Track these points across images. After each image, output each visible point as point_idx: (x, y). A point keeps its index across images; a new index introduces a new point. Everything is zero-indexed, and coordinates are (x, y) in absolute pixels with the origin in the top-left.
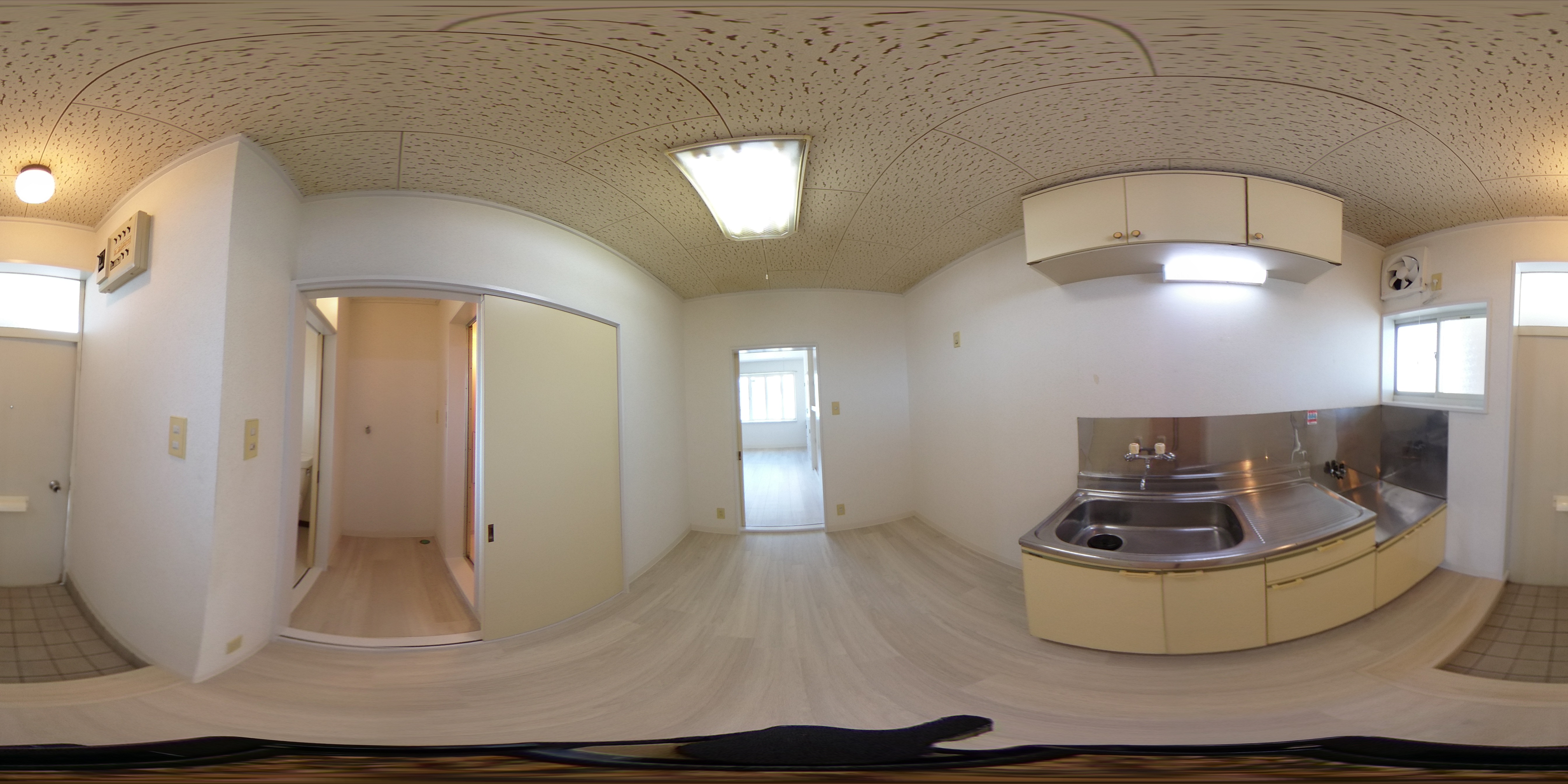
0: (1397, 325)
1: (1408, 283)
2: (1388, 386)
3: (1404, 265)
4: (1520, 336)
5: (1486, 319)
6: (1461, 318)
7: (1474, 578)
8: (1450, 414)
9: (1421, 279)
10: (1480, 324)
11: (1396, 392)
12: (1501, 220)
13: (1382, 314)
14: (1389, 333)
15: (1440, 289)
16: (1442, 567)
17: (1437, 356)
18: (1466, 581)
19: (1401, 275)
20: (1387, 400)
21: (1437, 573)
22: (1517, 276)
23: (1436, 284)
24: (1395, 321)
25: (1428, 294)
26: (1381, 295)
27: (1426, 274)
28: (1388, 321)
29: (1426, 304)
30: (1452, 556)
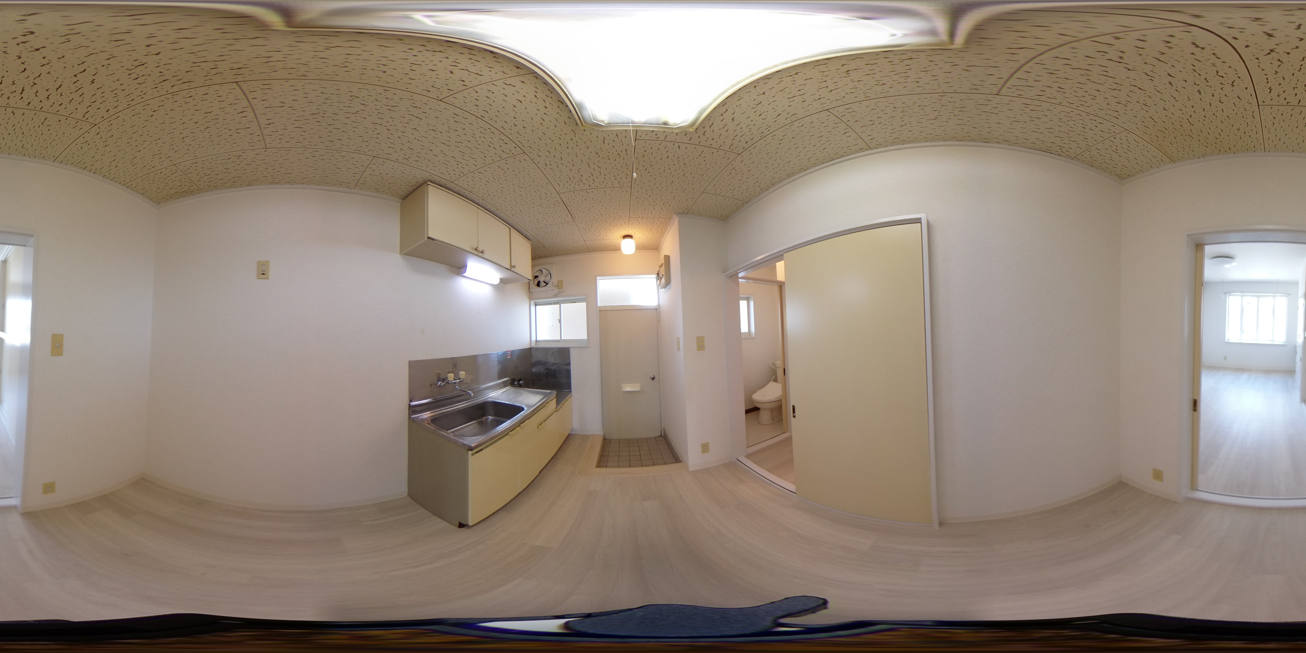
0: (536, 305)
1: (546, 284)
2: (534, 338)
3: (543, 274)
4: (600, 311)
5: (585, 303)
6: (572, 303)
7: (589, 435)
8: (571, 349)
9: (553, 283)
10: (584, 305)
11: (536, 341)
12: (590, 253)
13: (530, 299)
14: (533, 308)
15: (562, 289)
16: (571, 433)
17: (560, 322)
18: (585, 438)
19: (541, 279)
20: (533, 345)
21: (569, 437)
22: (598, 281)
23: (560, 285)
24: (535, 302)
25: (556, 291)
26: (529, 289)
27: (554, 280)
28: (532, 302)
29: (555, 296)
30: (576, 425)
